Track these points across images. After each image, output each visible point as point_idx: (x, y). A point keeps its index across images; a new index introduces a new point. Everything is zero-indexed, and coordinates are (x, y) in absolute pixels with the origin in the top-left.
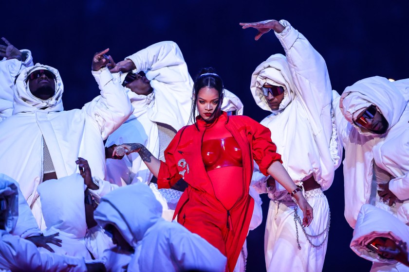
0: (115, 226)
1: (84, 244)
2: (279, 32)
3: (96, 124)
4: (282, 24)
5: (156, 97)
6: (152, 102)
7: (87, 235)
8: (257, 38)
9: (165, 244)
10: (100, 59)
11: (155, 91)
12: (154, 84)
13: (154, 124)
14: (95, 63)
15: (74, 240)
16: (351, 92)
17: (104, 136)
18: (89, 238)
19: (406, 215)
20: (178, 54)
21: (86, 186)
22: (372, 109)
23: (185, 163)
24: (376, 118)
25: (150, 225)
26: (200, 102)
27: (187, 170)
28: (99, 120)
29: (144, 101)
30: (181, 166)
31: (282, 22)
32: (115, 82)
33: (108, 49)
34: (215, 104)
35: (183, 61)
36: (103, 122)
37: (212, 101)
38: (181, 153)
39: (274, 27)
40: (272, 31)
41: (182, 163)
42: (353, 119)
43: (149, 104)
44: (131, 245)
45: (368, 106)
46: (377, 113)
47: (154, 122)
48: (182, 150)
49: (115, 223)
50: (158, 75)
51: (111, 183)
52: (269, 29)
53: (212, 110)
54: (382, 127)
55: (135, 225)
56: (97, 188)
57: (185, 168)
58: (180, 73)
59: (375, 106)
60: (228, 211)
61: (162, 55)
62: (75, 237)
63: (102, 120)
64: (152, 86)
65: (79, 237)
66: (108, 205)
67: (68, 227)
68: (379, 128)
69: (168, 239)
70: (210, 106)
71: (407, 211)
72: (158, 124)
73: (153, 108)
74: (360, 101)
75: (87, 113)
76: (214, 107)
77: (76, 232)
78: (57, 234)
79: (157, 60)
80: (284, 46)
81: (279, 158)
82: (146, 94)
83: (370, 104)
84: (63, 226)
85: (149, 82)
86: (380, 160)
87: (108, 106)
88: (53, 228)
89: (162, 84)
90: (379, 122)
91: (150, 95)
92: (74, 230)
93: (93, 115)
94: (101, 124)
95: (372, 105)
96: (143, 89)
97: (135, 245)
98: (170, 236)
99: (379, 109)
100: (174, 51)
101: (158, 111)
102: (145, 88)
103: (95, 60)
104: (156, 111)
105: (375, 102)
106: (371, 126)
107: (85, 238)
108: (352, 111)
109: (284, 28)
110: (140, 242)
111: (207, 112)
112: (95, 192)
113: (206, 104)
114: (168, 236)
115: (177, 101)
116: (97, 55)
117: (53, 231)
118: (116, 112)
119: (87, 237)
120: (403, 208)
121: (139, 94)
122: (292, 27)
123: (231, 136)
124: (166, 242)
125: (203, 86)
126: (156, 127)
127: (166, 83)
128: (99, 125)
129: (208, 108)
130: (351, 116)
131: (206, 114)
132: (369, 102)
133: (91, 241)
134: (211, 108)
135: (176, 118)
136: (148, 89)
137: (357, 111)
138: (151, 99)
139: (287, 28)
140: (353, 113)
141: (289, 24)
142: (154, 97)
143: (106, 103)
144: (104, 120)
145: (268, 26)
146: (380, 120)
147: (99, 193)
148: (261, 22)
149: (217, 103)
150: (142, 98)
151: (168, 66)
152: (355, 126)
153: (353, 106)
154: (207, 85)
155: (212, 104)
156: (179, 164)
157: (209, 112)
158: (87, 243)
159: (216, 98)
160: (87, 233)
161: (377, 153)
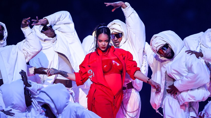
0: (48, 105)
1: (25, 115)
2: (124, 8)
3: (23, 55)
4: (126, 4)
5: (57, 39)
6: (55, 42)
7: (26, 110)
8: (113, 10)
9: (74, 115)
10: (25, 22)
11: (57, 36)
12: (56, 32)
13: (56, 53)
14: (23, 24)
15: (20, 113)
16: (156, 37)
17: (27, 61)
18: (27, 112)
19: (183, 99)
20: (70, 19)
21: (25, 86)
22: (167, 46)
23: (92, 72)
24: (168, 50)
25: (66, 106)
26: (99, 41)
27: (93, 75)
28: (25, 52)
29: (52, 41)
30: (90, 73)
31: (126, 3)
32: (33, 34)
33: (30, 18)
34: (107, 42)
35: (72, 22)
36: (27, 54)
37: (105, 41)
38: (89, 66)
39: (122, 5)
40: (120, 7)
41: (90, 72)
42: (156, 50)
43: (54, 42)
44: (55, 115)
45: (164, 44)
46: (169, 48)
47: (56, 52)
48: (90, 65)
49: (48, 104)
50: (59, 28)
51: (38, 83)
52: (119, 6)
53: (105, 45)
54: (171, 55)
55: (58, 105)
56: (30, 86)
57: (92, 74)
58: (70, 28)
59: (168, 44)
60: (114, 96)
61: (62, 18)
62: (20, 111)
63: (26, 52)
64: (56, 33)
65: (23, 111)
66: (45, 94)
67: (17, 107)
68: (170, 55)
69: (76, 112)
70: (104, 43)
71: (183, 97)
72: (58, 53)
73: (56, 45)
74: (161, 41)
75: (19, 49)
76: (107, 44)
77: (21, 109)
78: (11, 110)
79: (59, 20)
80: (126, 15)
81: (139, 69)
82: (53, 37)
83: (166, 43)
84: (14, 107)
85: (54, 31)
86: (170, 72)
87: (30, 46)
88: (9, 107)
89: (61, 32)
90: (170, 52)
91: (54, 38)
92: (20, 108)
93: (22, 50)
94: (26, 55)
95: (166, 44)
96: (51, 35)
97: (57, 115)
98: (77, 110)
99: (170, 45)
100: (68, 16)
101: (58, 46)
102: (52, 34)
103: (23, 23)
104: (57, 47)
105: (169, 42)
106: (165, 54)
107: (25, 112)
108: (156, 46)
109: (127, 6)
110: (60, 115)
111: (103, 46)
112: (29, 88)
113: (102, 42)
114: (76, 111)
115: (67, 42)
116: (24, 20)
117: (9, 108)
118: (34, 49)
119: (27, 111)
120: (181, 96)
121: (49, 37)
122: (131, 6)
123: (117, 58)
124: (75, 114)
125: (101, 33)
126: (57, 54)
127: (62, 32)
128: (25, 55)
129: (103, 44)
130: (156, 48)
131: (102, 47)
132: (166, 42)
133: (29, 113)
134: (105, 44)
135: (67, 51)
136: (53, 35)
137: (159, 46)
138: (55, 40)
139: (128, 7)
140: (157, 47)
141: (129, 5)
142: (56, 39)
143: (29, 44)
144: (28, 53)
145: (119, 4)
146: (170, 51)
147: (31, 89)
148: (115, 3)
149: (108, 41)
150: (51, 39)
151: (64, 24)
152: (157, 54)
153: (157, 43)
154: (103, 32)
155: (105, 42)
156: (89, 72)
157: (104, 46)
158: (27, 115)
159: (107, 39)
160: (26, 109)
161: (168, 68)
